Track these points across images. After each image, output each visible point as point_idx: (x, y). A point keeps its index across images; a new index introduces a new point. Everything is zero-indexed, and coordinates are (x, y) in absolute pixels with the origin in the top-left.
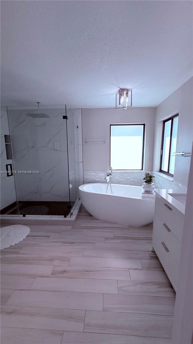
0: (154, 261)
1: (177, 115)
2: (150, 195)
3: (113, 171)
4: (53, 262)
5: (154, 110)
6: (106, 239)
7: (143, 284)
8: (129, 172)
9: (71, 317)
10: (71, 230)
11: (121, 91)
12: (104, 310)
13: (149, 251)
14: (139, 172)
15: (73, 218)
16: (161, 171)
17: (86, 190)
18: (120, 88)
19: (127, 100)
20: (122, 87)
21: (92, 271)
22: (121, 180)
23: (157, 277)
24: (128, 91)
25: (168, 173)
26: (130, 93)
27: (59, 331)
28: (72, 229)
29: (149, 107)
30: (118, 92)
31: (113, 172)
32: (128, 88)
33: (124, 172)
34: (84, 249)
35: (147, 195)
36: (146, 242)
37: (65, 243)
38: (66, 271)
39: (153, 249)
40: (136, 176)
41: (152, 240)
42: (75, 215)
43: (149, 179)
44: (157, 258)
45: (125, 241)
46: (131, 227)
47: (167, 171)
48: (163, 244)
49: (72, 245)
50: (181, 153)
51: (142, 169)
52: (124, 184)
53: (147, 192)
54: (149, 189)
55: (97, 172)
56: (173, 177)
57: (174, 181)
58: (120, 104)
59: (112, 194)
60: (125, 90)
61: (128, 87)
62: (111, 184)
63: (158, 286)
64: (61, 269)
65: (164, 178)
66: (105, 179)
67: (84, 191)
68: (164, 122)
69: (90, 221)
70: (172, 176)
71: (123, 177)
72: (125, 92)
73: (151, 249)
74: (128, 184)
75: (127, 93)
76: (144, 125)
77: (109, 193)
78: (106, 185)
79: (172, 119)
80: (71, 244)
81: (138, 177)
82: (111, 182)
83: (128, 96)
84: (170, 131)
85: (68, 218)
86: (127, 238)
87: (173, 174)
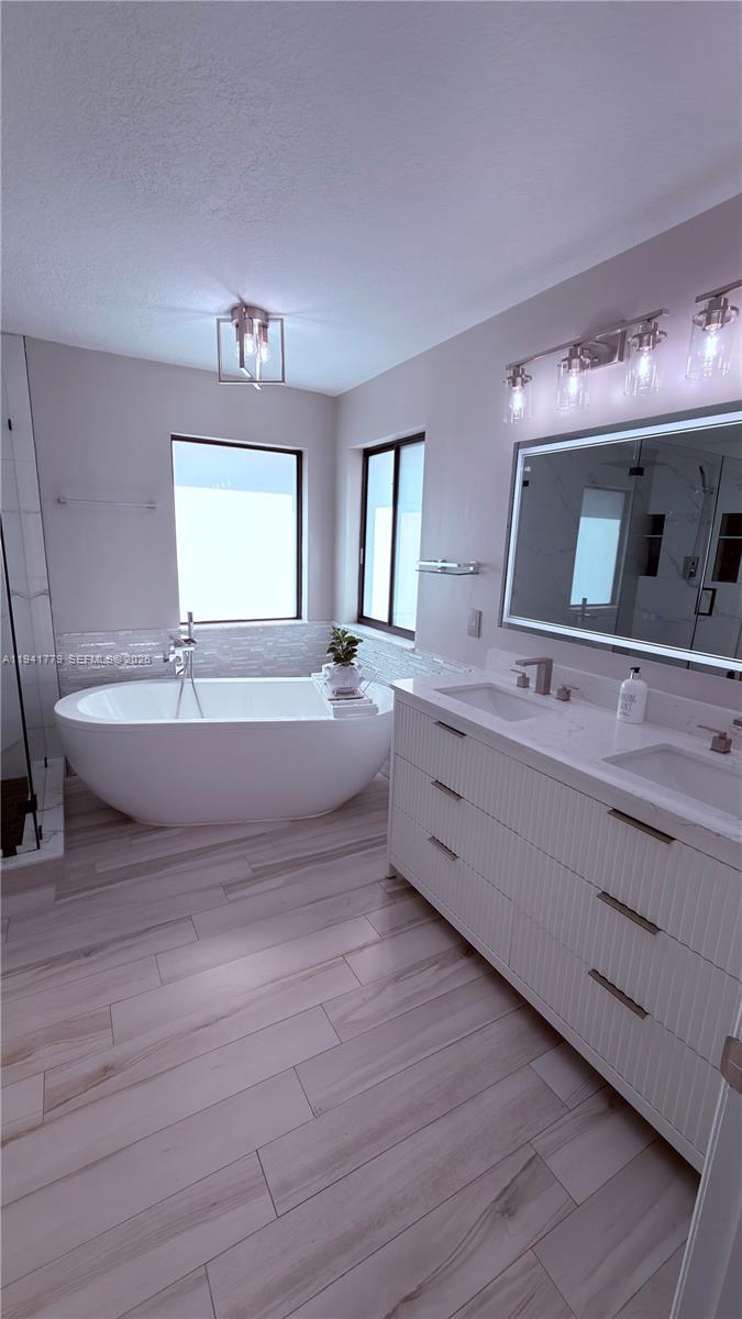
0: (406, 904)
1: (419, 438)
2: (356, 704)
3: (195, 627)
4: (29, 1059)
5: (331, 407)
6: (229, 887)
7: (396, 980)
8: (257, 628)
9: (215, 1204)
10: (58, 902)
11: (243, 314)
12: (317, 1114)
13: (380, 881)
14: (290, 626)
15: (54, 847)
16: (362, 619)
17: (91, 714)
18: (240, 299)
19: (264, 354)
20: (249, 298)
21: (222, 1018)
22: (229, 659)
23: (428, 942)
24: (267, 320)
25: (389, 626)
26: (273, 328)
27: (187, 1277)
28: (58, 898)
29: (316, 393)
30: (226, 312)
31: (197, 631)
32: (270, 310)
33: (238, 629)
34: (156, 955)
35: (344, 704)
36: (365, 856)
37: (49, 963)
38: (112, 1068)
39: (392, 867)
40: (281, 640)
41: (385, 842)
42: (55, 833)
43: (344, 651)
44: (411, 891)
45: (300, 871)
46: (298, 824)
47: (385, 619)
48: (434, 840)
49: (93, 958)
50: (440, 565)
51: (299, 617)
52: (239, 677)
53: (345, 694)
54: (347, 684)
55: (122, 634)
56: (413, 640)
57: (417, 651)
58: (242, 365)
59: (203, 717)
60: (258, 313)
61: (271, 304)
62: (196, 680)
63: (436, 967)
64: (90, 1066)
65: (379, 641)
66: (166, 660)
67: (79, 719)
68: (368, 453)
69: (134, 842)
70: (409, 635)
71: (235, 648)
72: (257, 321)
73: (385, 872)
74: (256, 674)
75: (264, 327)
76: (299, 454)
77: (190, 717)
78: (173, 687)
79: (396, 446)
80: (87, 955)
81: (286, 645)
82: (192, 672)
83: (266, 340)
84: (392, 487)
85: (26, 857)
86: (300, 863)
87: (414, 630)
